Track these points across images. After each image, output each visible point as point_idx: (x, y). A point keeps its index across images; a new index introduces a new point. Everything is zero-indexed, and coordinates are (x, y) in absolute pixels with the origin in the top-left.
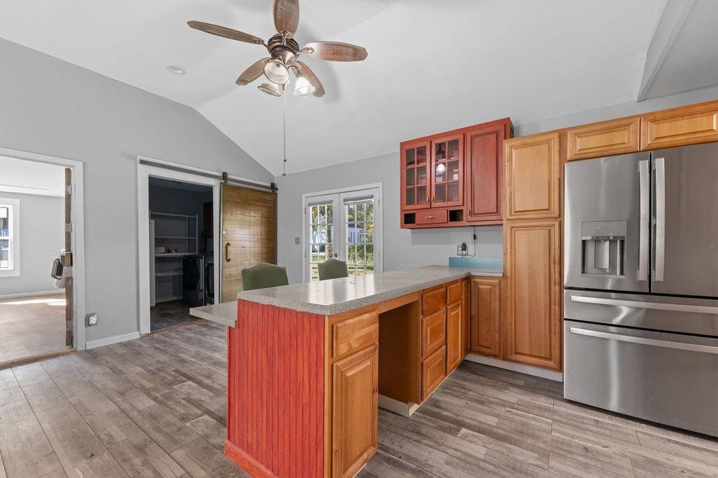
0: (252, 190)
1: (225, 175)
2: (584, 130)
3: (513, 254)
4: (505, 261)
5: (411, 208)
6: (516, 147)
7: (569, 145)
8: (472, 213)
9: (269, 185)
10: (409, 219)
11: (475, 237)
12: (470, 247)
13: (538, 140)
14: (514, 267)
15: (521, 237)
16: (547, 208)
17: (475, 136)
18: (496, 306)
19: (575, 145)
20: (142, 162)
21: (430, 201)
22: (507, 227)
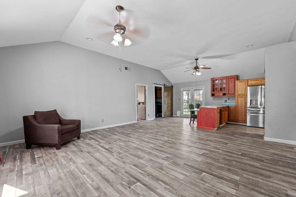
0: (169, 87)
1: (165, 84)
2: (252, 80)
3: (238, 102)
4: (236, 103)
5: (213, 93)
6: (239, 82)
7: (249, 83)
8: (229, 94)
9: (171, 86)
10: (213, 95)
11: (229, 99)
12: (228, 101)
13: (243, 81)
14: (238, 104)
15: (240, 99)
16: (244, 93)
17: (229, 78)
18: (234, 112)
19: (250, 83)
20: (154, 84)
21: (218, 91)
22: (236, 97)
